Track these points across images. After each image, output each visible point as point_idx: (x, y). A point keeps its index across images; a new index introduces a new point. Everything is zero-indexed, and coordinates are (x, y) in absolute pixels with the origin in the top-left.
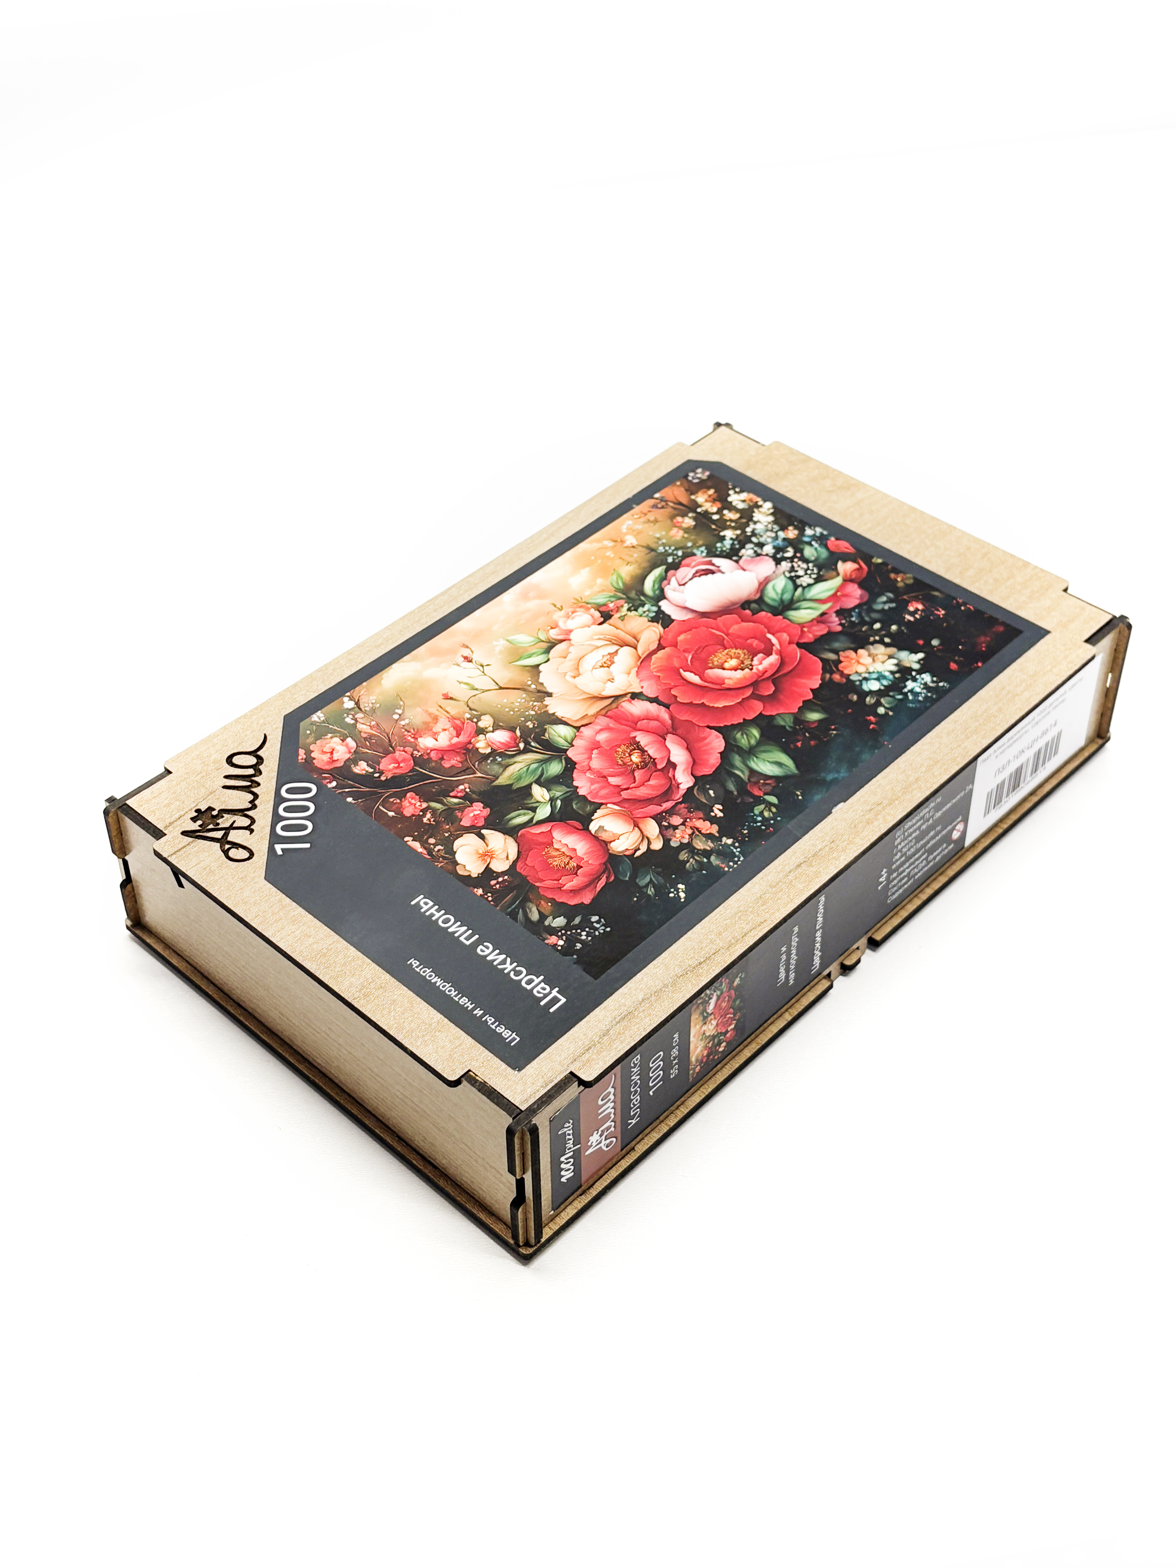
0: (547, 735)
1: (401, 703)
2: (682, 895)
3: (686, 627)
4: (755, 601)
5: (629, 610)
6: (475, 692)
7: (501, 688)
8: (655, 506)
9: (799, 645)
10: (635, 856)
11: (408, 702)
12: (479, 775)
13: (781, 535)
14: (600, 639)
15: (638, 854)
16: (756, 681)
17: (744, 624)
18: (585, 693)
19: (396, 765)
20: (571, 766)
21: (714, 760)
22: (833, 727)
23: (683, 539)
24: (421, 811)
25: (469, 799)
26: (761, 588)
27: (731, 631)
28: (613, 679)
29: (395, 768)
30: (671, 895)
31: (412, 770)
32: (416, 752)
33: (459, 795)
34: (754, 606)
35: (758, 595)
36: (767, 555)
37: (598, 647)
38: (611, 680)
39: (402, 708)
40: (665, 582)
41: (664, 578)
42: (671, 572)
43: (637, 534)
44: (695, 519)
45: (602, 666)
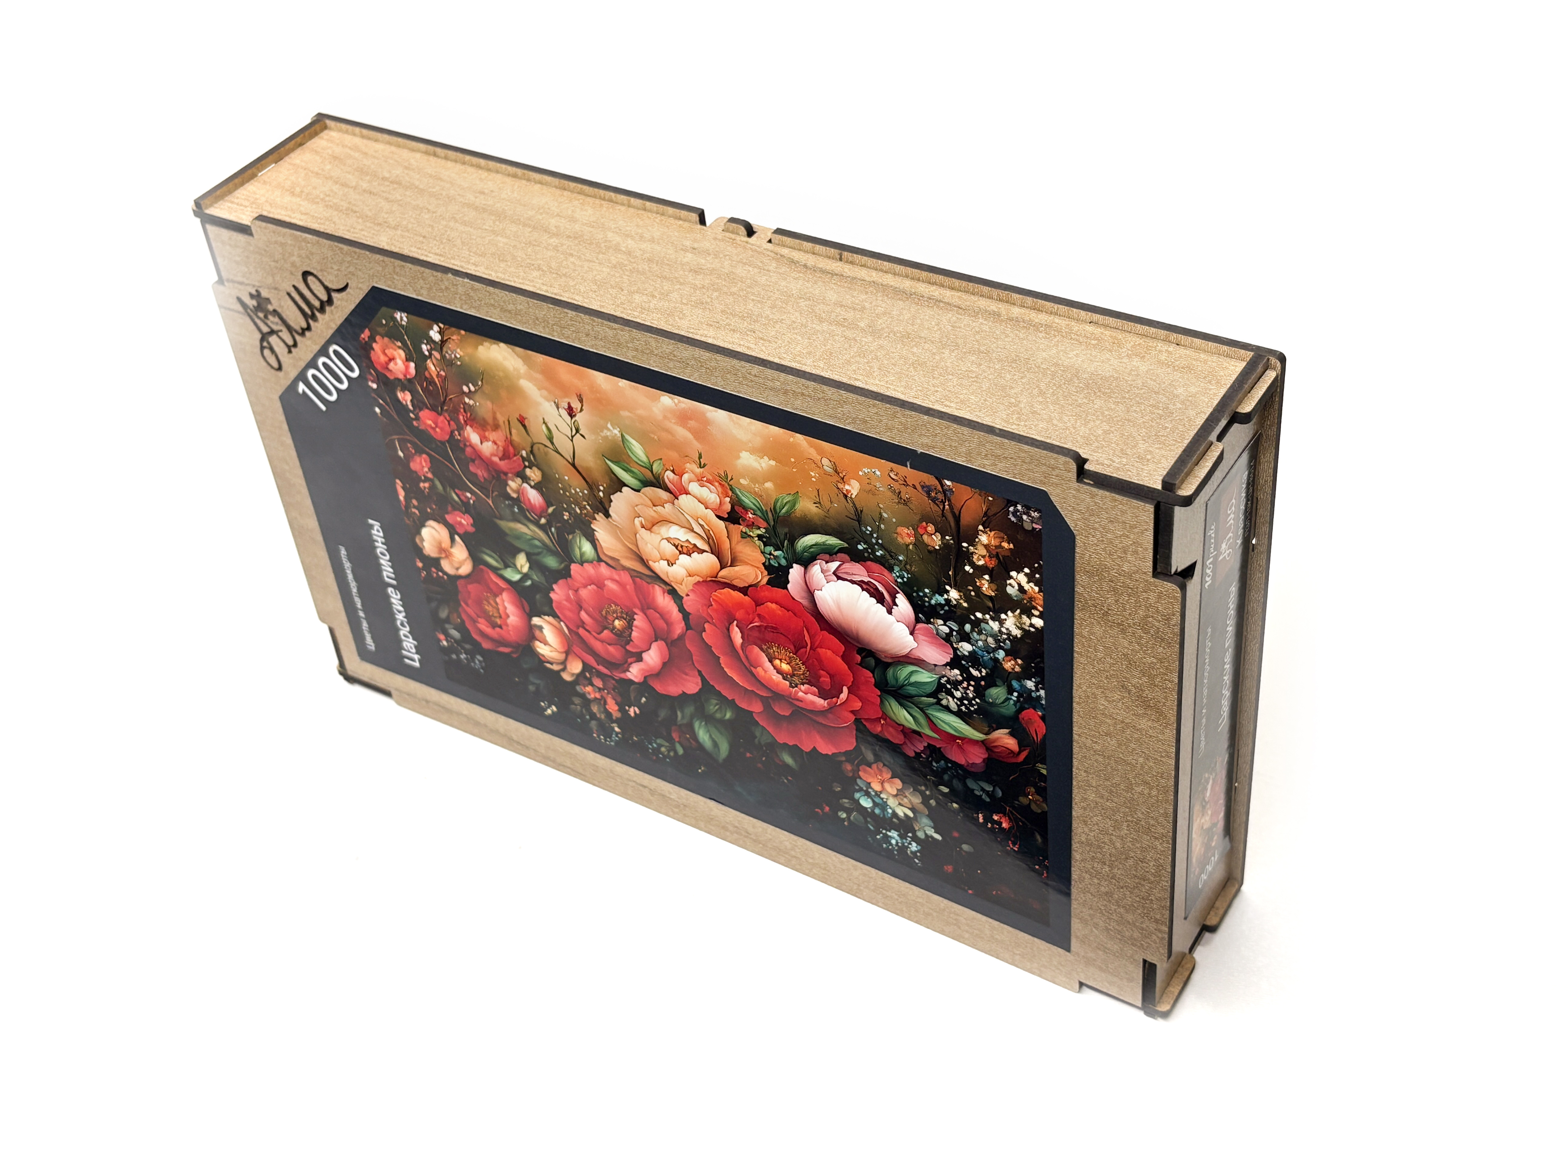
0: (571, 537)
1: (480, 383)
2: (549, 711)
3: (789, 605)
4: (878, 661)
5: (760, 537)
6: (549, 444)
7: (573, 465)
8: (928, 490)
9: (857, 721)
10: (545, 664)
11: (487, 388)
12: (490, 502)
13: (1001, 654)
14: (702, 526)
15: (548, 665)
16: (783, 696)
17: (839, 660)
18: (637, 546)
19: (433, 425)
20: (565, 574)
21: (674, 690)
22: (790, 778)
23: (904, 547)
24: (425, 477)
25: (466, 508)
26: (901, 660)
27: (821, 651)
28: (672, 565)
29: (430, 426)
30: (542, 704)
31: (443, 443)
32: (456, 433)
33: (463, 498)
34: (872, 662)
35: (890, 661)
36: (955, 650)
37: (692, 530)
38: (671, 564)
39: (477, 388)
40: (827, 557)
41: (829, 553)
42: (846, 557)
43: (869, 490)
44: (945, 546)
45: (676, 547)
